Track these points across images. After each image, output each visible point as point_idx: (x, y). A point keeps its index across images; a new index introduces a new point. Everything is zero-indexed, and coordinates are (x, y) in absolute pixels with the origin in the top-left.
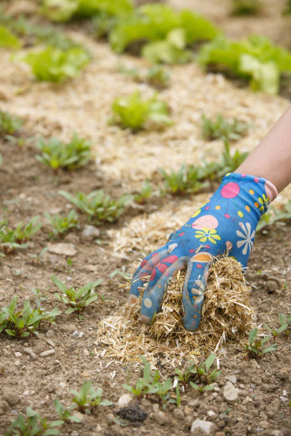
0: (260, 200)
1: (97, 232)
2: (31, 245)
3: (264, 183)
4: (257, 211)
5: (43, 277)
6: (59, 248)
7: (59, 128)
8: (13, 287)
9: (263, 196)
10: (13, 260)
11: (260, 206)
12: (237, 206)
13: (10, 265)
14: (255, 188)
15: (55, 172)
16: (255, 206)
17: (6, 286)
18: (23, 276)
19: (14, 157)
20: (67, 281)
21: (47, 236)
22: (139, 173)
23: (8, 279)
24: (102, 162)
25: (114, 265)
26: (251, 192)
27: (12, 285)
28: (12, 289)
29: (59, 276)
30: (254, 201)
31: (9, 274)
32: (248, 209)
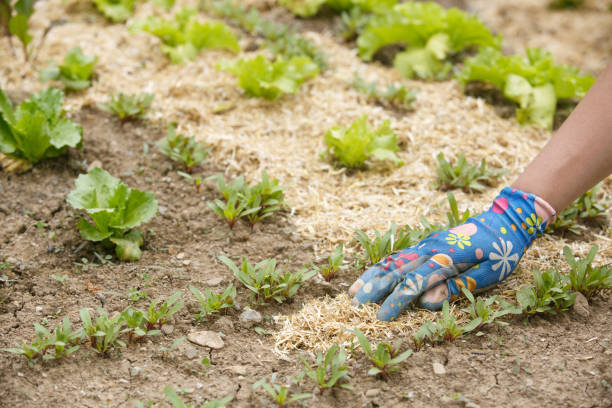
0: (528, 221)
1: (258, 317)
2: (168, 329)
3: (533, 200)
4: (524, 233)
5: (168, 380)
6: (203, 337)
7: (255, 162)
8: (127, 390)
9: (532, 215)
10: (138, 351)
11: (528, 228)
12: (502, 222)
13: (130, 358)
14: (524, 206)
15: (232, 225)
16: (522, 228)
17: (117, 390)
18: (144, 375)
19: (187, 200)
20: (196, 388)
21: (193, 317)
22: (339, 232)
23: (122, 380)
24: (297, 213)
25: (269, 367)
26: (519, 211)
27: (126, 388)
28: (124, 395)
29: (189, 380)
30: (522, 222)
31: (127, 371)
32: (513, 228)
